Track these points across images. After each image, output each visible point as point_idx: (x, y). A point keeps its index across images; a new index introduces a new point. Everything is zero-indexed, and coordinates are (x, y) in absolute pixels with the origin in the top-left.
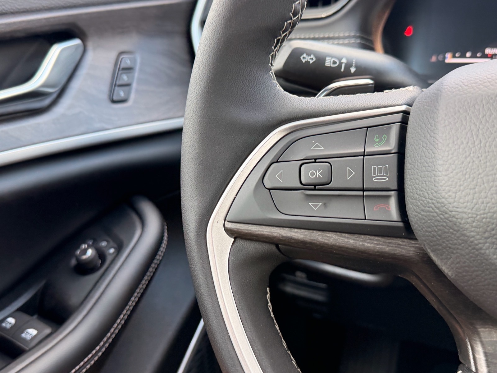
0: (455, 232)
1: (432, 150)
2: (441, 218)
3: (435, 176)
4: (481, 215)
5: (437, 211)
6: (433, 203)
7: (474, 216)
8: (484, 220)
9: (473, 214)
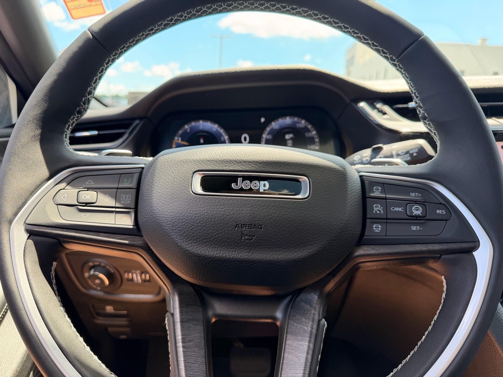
0: (159, 228)
1: (151, 186)
2: (153, 221)
3: (151, 199)
4: (171, 218)
5: (151, 217)
6: (149, 213)
7: (168, 219)
8: (173, 220)
9: (168, 218)
